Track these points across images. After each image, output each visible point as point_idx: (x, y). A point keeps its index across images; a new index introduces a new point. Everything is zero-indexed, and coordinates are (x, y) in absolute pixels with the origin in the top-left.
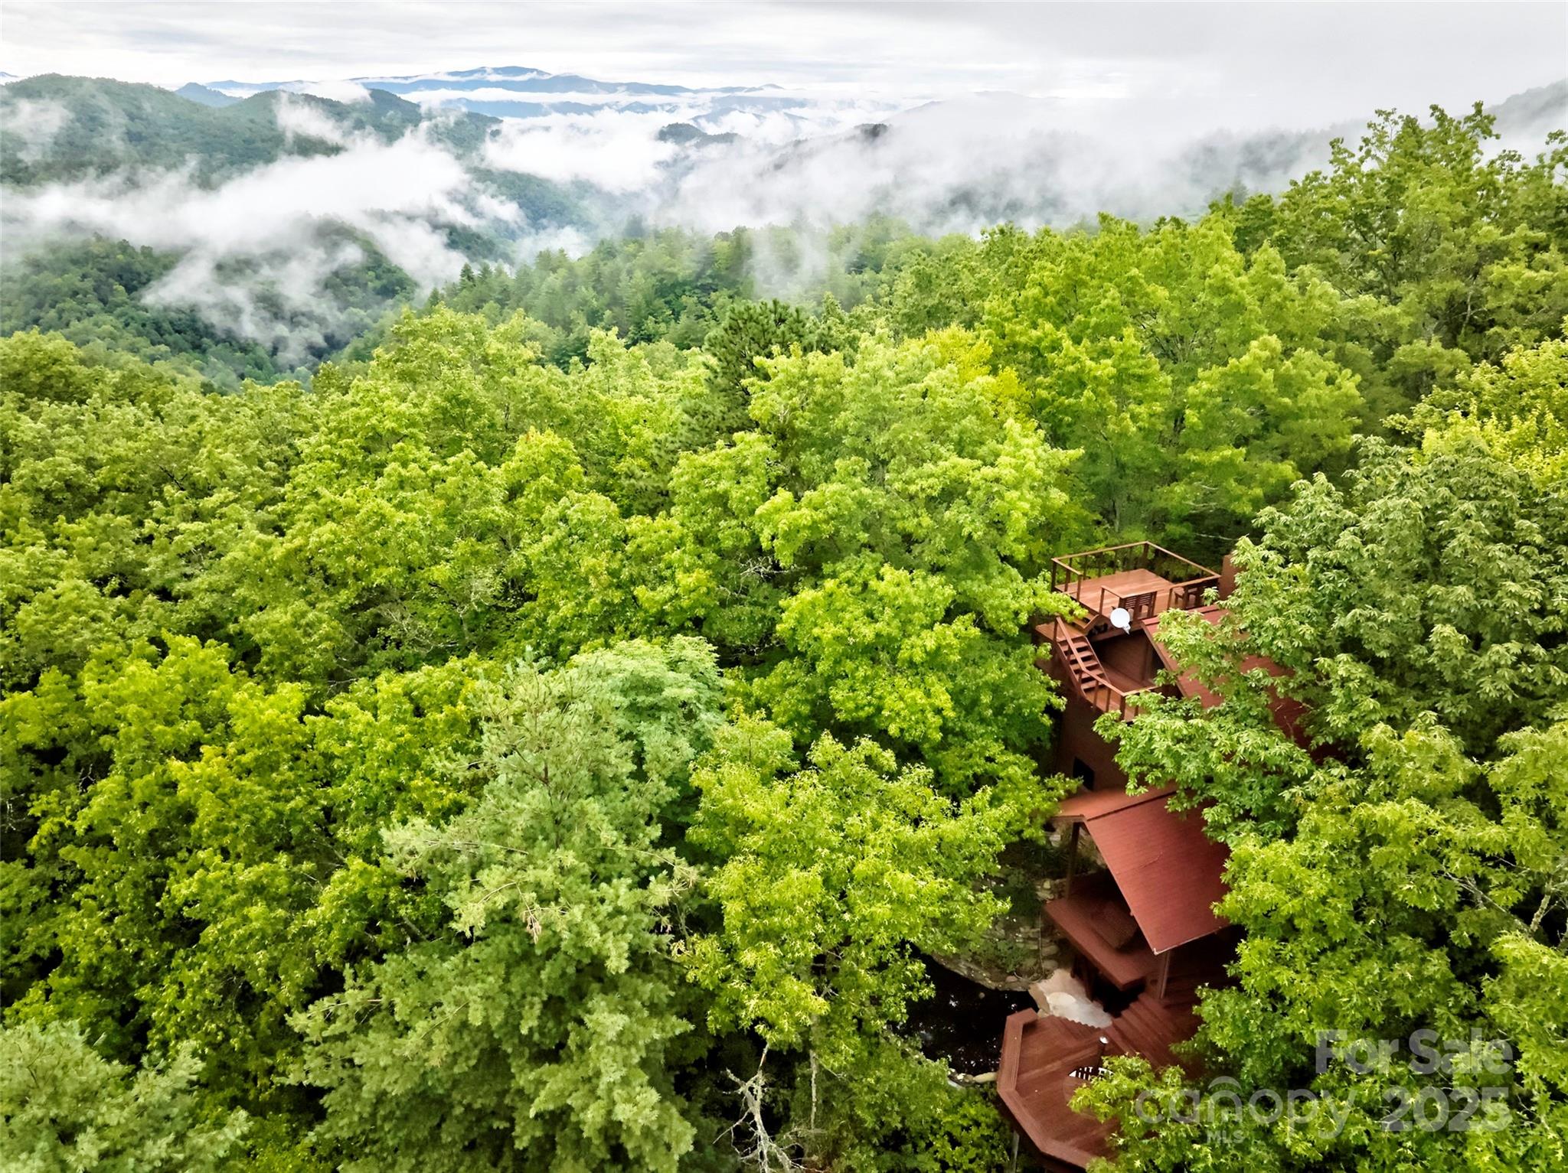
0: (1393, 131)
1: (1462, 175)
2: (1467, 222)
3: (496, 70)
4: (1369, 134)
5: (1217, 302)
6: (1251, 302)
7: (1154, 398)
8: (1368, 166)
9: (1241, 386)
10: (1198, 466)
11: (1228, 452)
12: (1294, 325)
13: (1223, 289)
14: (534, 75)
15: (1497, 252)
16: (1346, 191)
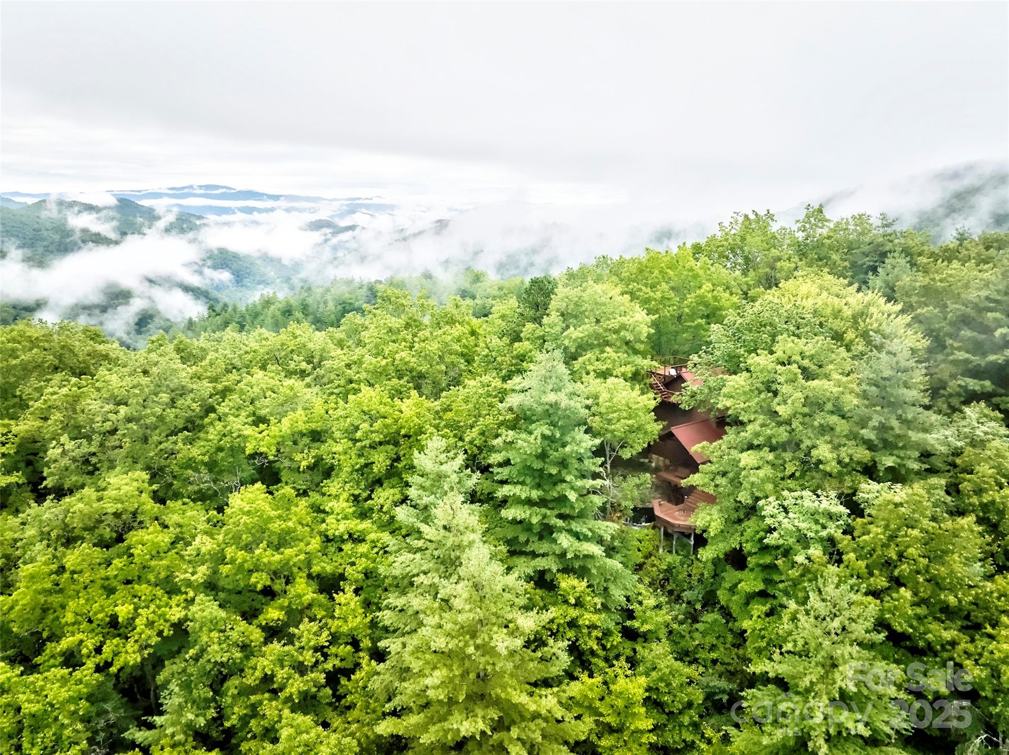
0: (741, 219)
1: (765, 234)
2: (769, 250)
3: (201, 187)
4: (732, 220)
5: (690, 274)
6: (701, 272)
7: (673, 305)
8: (733, 232)
9: (702, 301)
10: (690, 327)
11: (700, 320)
12: (715, 282)
13: (691, 270)
14: (224, 190)
15: (779, 259)
16: (726, 240)
